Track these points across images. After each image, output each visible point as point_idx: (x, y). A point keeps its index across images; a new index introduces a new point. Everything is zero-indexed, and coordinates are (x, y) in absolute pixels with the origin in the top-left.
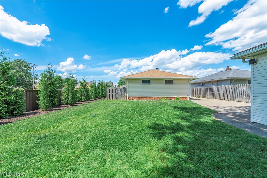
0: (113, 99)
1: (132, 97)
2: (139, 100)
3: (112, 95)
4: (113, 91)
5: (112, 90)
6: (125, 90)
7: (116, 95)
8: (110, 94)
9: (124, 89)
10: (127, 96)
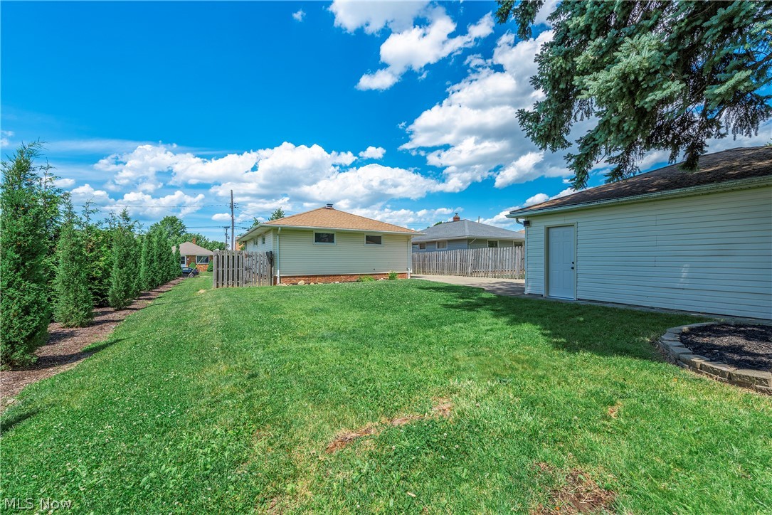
0: (236, 285)
1: (289, 277)
2: (312, 284)
3: (231, 273)
4: (236, 262)
5: (231, 258)
6: (272, 260)
7: (244, 272)
8: (226, 270)
9: (268, 256)
10: (278, 275)
